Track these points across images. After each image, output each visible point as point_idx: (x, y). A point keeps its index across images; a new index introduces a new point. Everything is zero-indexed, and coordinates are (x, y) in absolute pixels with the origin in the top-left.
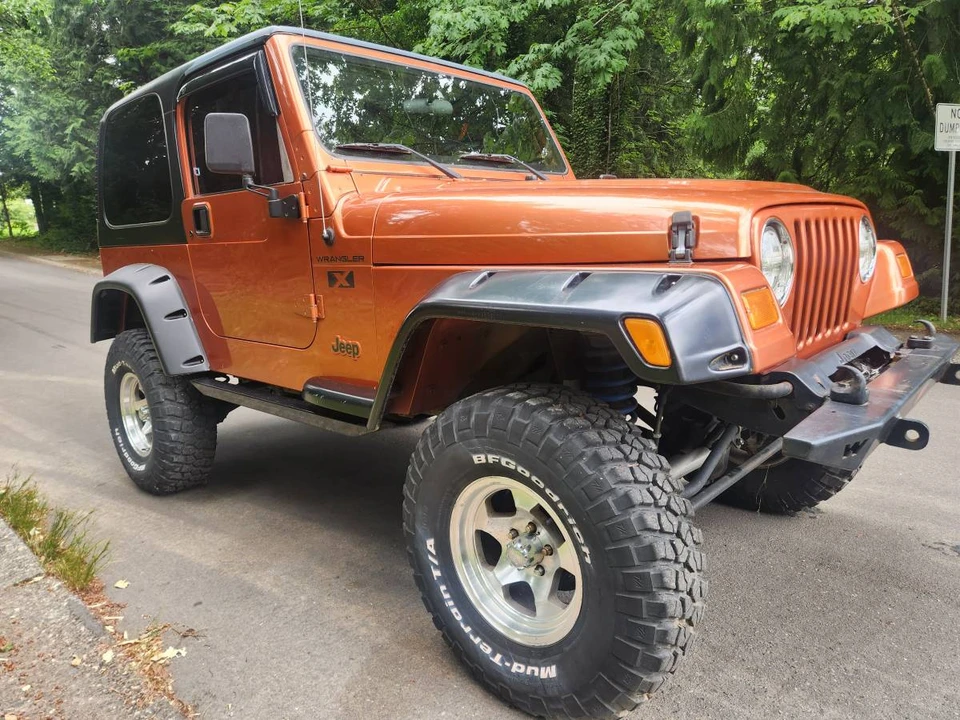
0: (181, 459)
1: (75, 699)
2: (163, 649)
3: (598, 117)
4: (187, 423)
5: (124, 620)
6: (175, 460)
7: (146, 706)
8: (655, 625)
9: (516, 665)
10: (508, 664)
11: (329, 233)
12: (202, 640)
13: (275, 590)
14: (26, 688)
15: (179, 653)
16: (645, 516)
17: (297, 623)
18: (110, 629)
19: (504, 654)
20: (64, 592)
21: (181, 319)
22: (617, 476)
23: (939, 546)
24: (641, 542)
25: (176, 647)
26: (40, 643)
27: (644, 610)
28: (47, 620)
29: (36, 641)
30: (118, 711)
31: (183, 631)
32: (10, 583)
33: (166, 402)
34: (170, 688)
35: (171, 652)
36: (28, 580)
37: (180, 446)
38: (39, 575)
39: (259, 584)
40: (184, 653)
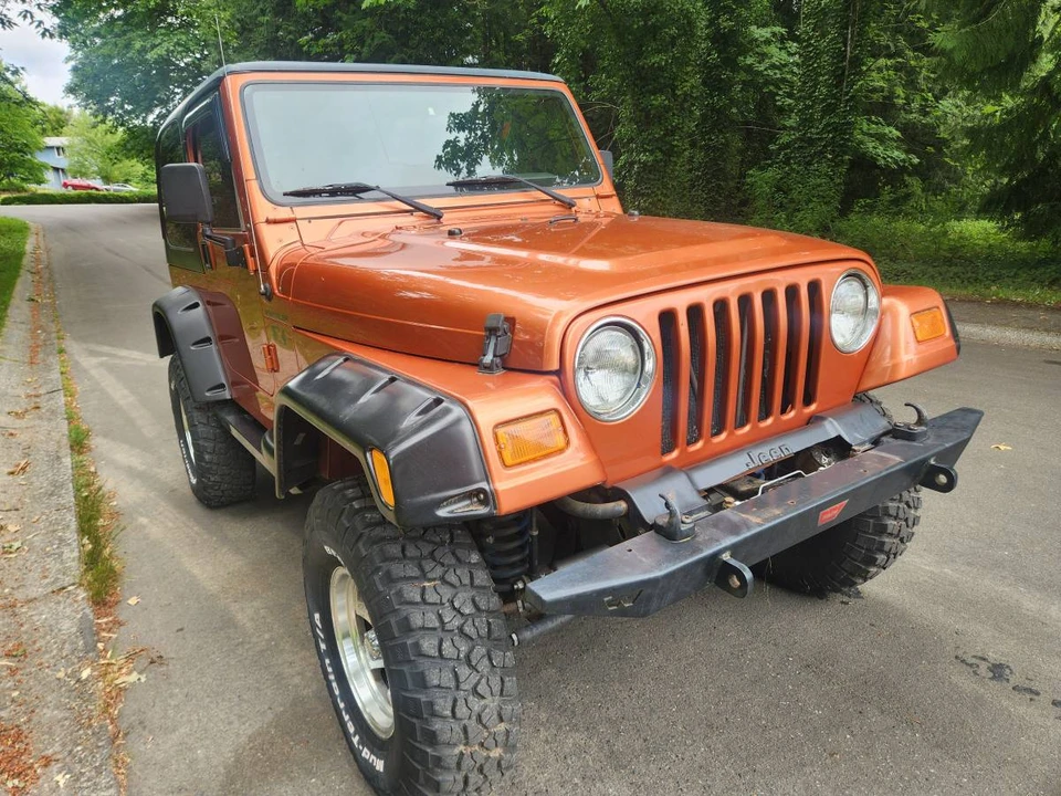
0: (217, 478)
1: (45, 711)
2: (129, 673)
3: (833, 33)
4: (220, 445)
5: (117, 638)
6: (212, 479)
7: (90, 726)
8: (429, 750)
9: (365, 749)
10: (361, 748)
11: (265, 288)
12: (164, 668)
13: (248, 625)
14: (15, 694)
15: (139, 679)
16: (421, 642)
17: (247, 662)
18: (100, 646)
19: (361, 738)
20: (85, 604)
21: (207, 347)
22: (402, 596)
23: (978, 661)
24: (416, 667)
25: (140, 673)
26: (46, 652)
27: (418, 734)
28: (60, 630)
29: (43, 649)
30: (70, 726)
31: (154, 655)
32: (50, 590)
33: (200, 426)
34: (116, 712)
35: (134, 677)
36: (64, 588)
37: (215, 467)
38: (73, 584)
39: (240, 616)
40: (143, 680)
